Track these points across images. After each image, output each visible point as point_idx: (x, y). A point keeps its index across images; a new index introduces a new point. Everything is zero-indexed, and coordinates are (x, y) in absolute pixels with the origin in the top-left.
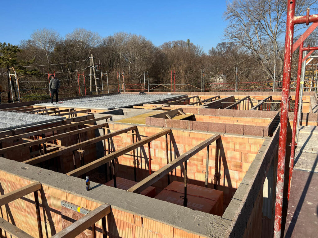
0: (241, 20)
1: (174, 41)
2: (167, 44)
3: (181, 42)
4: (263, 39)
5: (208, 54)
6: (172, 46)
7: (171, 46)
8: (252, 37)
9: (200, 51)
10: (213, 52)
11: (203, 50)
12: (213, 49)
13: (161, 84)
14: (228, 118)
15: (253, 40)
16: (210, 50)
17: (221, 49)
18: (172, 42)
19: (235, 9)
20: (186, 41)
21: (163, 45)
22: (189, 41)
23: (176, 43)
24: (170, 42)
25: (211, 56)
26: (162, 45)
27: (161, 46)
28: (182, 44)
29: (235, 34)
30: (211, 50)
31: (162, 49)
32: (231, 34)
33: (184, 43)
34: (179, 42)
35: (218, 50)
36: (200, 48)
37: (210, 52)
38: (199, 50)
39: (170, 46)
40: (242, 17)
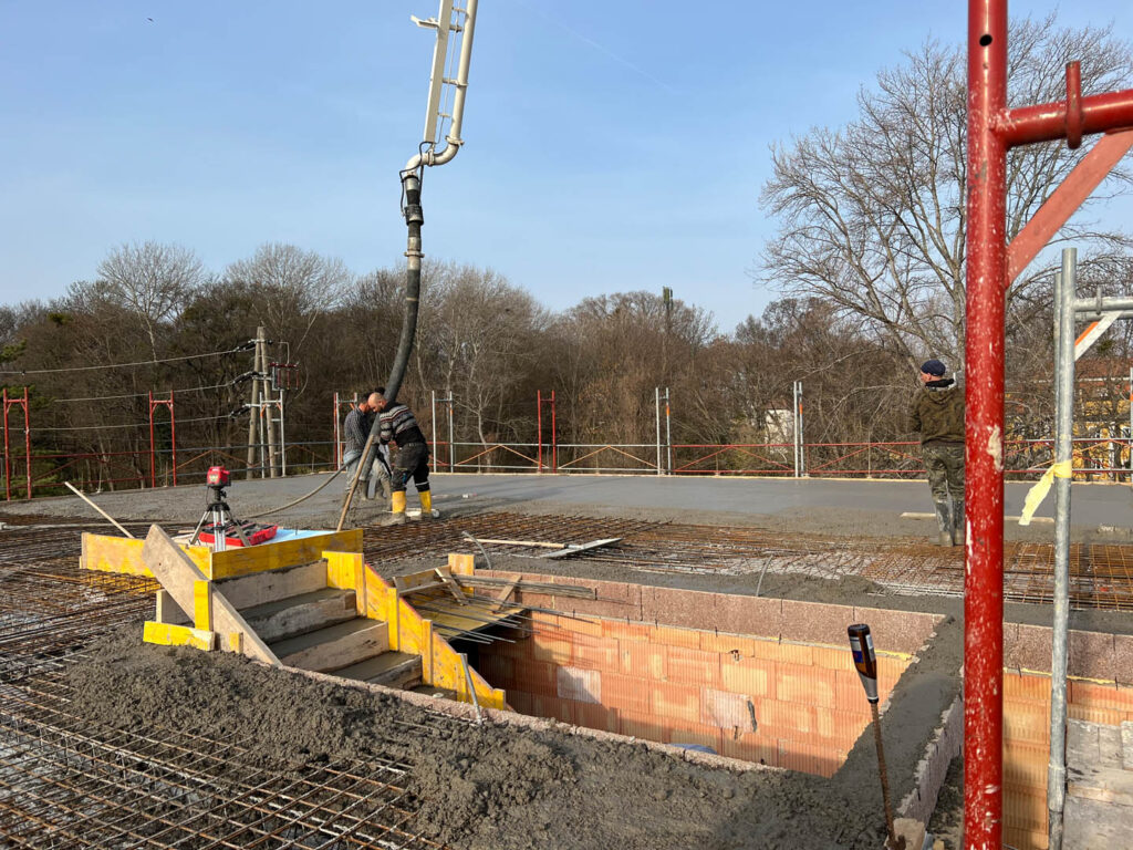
0: (829, 210)
1: (618, 295)
2: (592, 304)
3: (642, 299)
4: (916, 280)
5: (733, 339)
6: (610, 309)
7: (608, 312)
8: (872, 273)
9: (701, 327)
10: (752, 329)
11: (712, 326)
12: (751, 320)
13: (501, 445)
14: (692, 634)
15: (877, 284)
16: (741, 325)
17: (779, 320)
18: (612, 297)
19: (803, 172)
20: (659, 294)
21: (579, 307)
22: (667, 292)
23: (625, 300)
24: (604, 296)
25: (744, 343)
26: (575, 306)
27: (572, 310)
28: (645, 303)
29: (805, 261)
30: (745, 324)
31: (574, 319)
32: (790, 261)
33: (652, 299)
34: (636, 296)
35: (771, 324)
36: (703, 317)
37: (742, 332)
38: (697, 322)
39: (604, 312)
40: (832, 202)
